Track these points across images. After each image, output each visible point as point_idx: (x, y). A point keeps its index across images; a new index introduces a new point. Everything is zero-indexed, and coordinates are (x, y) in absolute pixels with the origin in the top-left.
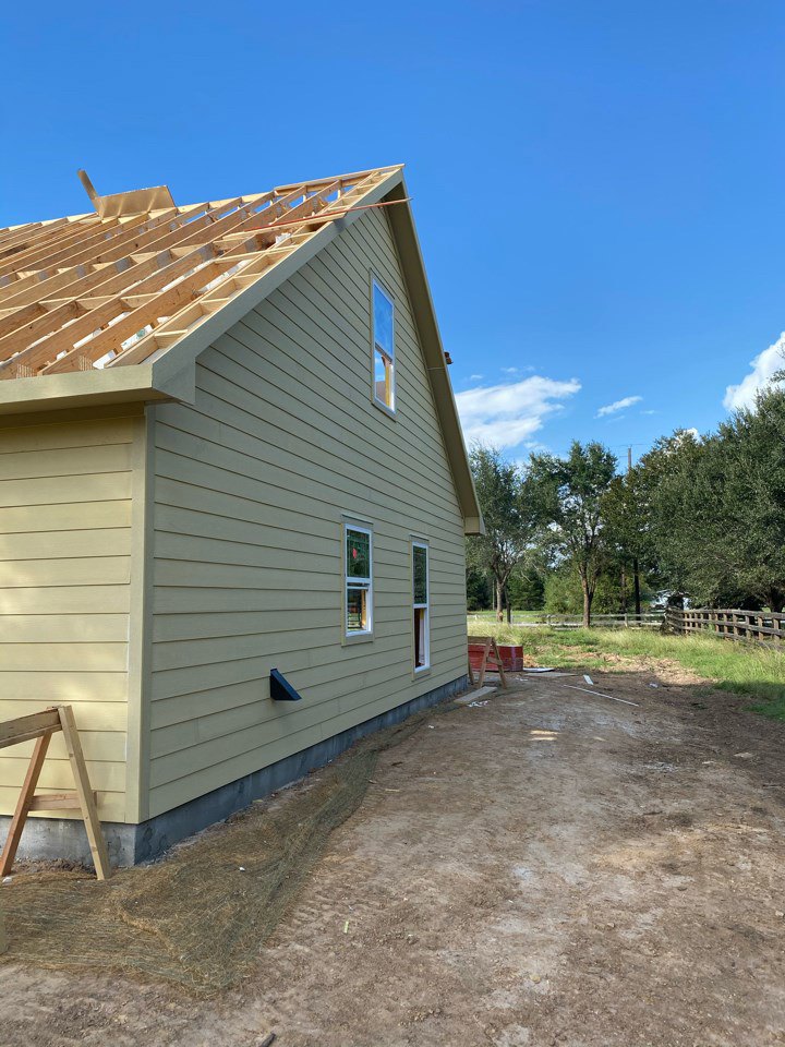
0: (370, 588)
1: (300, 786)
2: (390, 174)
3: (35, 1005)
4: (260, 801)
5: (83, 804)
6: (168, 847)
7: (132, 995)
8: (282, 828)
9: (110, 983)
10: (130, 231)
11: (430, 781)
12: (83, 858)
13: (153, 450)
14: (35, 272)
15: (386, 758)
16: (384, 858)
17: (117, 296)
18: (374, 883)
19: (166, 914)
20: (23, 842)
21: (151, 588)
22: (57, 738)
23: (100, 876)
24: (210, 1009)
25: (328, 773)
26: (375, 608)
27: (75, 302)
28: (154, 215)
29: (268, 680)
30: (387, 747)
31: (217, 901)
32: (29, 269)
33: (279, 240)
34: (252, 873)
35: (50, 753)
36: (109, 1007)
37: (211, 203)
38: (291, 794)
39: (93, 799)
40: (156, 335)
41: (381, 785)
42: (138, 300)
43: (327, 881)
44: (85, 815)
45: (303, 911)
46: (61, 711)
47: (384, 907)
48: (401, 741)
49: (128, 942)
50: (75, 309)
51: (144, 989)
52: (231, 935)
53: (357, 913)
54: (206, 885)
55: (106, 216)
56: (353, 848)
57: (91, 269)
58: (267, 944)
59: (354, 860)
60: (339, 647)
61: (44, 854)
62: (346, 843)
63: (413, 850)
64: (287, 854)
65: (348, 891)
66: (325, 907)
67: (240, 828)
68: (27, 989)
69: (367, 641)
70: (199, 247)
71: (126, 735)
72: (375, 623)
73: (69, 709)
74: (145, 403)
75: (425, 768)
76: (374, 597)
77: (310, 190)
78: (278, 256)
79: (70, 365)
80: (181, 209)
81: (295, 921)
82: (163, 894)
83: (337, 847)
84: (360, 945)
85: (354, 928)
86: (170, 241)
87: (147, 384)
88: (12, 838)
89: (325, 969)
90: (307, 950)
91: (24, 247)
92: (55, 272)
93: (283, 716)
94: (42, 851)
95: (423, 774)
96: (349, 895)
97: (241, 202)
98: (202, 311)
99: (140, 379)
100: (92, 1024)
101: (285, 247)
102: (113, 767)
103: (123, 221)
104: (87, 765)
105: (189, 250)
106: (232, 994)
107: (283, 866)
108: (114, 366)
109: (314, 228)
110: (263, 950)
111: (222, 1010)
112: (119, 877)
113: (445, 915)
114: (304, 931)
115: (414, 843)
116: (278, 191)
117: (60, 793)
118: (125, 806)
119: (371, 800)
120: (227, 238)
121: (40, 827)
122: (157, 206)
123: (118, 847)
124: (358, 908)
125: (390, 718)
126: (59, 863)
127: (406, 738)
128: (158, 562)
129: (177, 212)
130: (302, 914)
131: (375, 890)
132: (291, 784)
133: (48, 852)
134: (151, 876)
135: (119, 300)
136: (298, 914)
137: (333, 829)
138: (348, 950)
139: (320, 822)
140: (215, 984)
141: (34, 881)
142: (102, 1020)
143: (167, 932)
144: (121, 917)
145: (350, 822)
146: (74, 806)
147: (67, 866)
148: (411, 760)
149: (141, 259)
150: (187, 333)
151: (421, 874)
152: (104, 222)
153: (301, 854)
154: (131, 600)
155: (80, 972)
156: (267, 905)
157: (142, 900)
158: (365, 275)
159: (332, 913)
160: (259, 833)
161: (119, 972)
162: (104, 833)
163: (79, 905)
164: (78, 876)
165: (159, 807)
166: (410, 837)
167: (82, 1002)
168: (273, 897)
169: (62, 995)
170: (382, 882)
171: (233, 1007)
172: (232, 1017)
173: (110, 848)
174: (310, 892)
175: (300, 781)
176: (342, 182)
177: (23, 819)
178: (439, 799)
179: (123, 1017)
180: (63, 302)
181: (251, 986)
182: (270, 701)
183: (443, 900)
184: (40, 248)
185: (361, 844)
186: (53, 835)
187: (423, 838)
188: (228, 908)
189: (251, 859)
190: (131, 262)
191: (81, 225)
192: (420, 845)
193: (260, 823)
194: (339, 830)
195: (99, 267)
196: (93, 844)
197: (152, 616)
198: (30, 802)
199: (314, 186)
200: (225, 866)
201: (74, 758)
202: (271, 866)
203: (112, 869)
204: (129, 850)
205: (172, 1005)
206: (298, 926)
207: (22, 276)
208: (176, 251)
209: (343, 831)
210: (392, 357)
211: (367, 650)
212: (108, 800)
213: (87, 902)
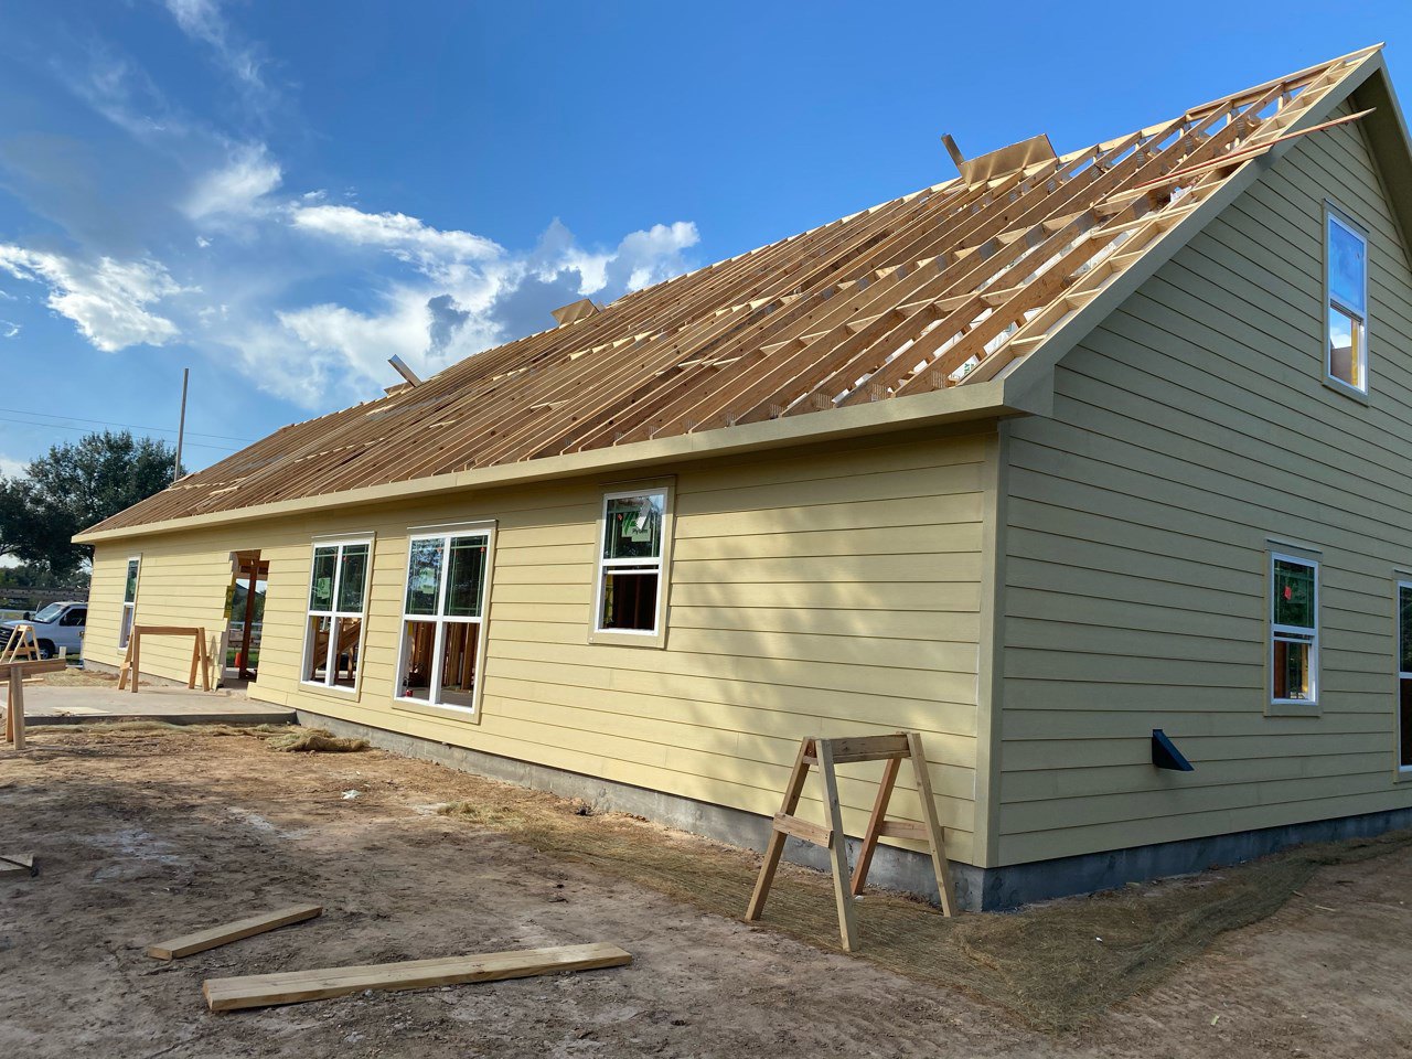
0: (1315, 642)
1: (1194, 880)
2: (1361, 61)
3: (882, 992)
4: (1137, 884)
5: (931, 838)
6: (1020, 904)
7: (968, 1008)
8: (1155, 914)
9: (948, 995)
10: (1001, 197)
11: (1390, 910)
12: (931, 895)
13: (1006, 467)
14: (894, 268)
15: (1331, 874)
16: (1288, 973)
17: (976, 293)
18: (1265, 992)
19: (1008, 956)
20: (872, 867)
21: (1002, 618)
22: (906, 764)
23: (947, 913)
24: (1043, 1039)
25: (1235, 873)
26: (1324, 671)
27: (932, 305)
28: (1031, 171)
29: (1149, 742)
30: (1338, 861)
31: (1065, 959)
32: (887, 265)
33: (1174, 199)
34: (1111, 946)
35: (900, 780)
36: (947, 1012)
37: (1101, 146)
38: (1180, 885)
39: (941, 834)
40: (1013, 343)
41: (1311, 900)
42: (999, 296)
43: (1203, 975)
44: (932, 850)
45: (1165, 993)
46: (910, 737)
47: (1271, 1016)
48: (1361, 860)
49: (969, 969)
50: (933, 313)
51: (979, 1007)
52: (1074, 988)
53: (1233, 1012)
54: (1056, 943)
55: (973, 182)
56: (1247, 954)
57: (953, 258)
58: (1115, 1006)
59: (1245, 965)
60: (1260, 716)
61: (894, 884)
62: (1240, 947)
63: (1335, 975)
64: (1158, 938)
65: (1228, 991)
66: (1194, 997)
67: (1106, 903)
68: (876, 980)
69: (1310, 714)
70: (1077, 215)
71: (974, 772)
72: (1322, 691)
73: (917, 737)
74: (998, 418)
75: (1388, 894)
76: (1320, 656)
77: (1237, 104)
78: (1171, 220)
79: (923, 385)
80: (1063, 159)
81: (1153, 999)
82: (1008, 941)
83: (1226, 948)
84: (1228, 1040)
85: (1224, 1024)
86: (1044, 210)
87: (1000, 402)
88: (863, 858)
89: (1179, 1047)
90: (1160, 1025)
91: (884, 235)
92: (914, 265)
93: (1170, 789)
94: (892, 880)
95: (1385, 901)
96: (1227, 995)
97: (1140, 138)
98: (1068, 307)
99: (991, 396)
100: (929, 1017)
101: (1180, 210)
102: (961, 804)
103: (994, 184)
104: (935, 798)
105: (1066, 221)
106: (1067, 1034)
107: (1147, 949)
108: (964, 384)
109: (1226, 171)
110: (1109, 1012)
111: (1056, 1044)
112: (965, 917)
113: (1356, 1044)
114: (1160, 1010)
115: (1338, 968)
116: (1192, 115)
117: (909, 822)
118: (973, 847)
119: (1290, 912)
120: (1111, 201)
121: (890, 855)
122: (1035, 160)
123: (965, 890)
124: (1237, 1008)
125: (1351, 827)
126: (907, 893)
127: (1374, 857)
128: (1010, 590)
129: (1058, 164)
130: (1162, 995)
131: (1263, 998)
132: (1182, 876)
133: (897, 882)
134: (995, 924)
135: (978, 299)
136: (1157, 994)
137: (1226, 930)
138: (1211, 1039)
139: (1208, 918)
140: (1051, 1021)
141: (883, 904)
142: (939, 1018)
143: (1009, 971)
144: (964, 948)
145: (1251, 929)
146: (922, 837)
147: (914, 899)
148: (1369, 883)
149: (1009, 238)
150: (1046, 338)
151: (1338, 1000)
152: (971, 189)
153: (1175, 942)
154: (981, 628)
155: (925, 980)
156: (1122, 976)
157: (986, 940)
158: (1315, 211)
159: (1200, 1003)
160: (1128, 913)
161: (959, 989)
162: (951, 873)
163: (925, 932)
164: (925, 908)
165: (1009, 857)
166: (1336, 961)
167: (922, 1001)
168: (1130, 970)
169: (905, 992)
170: (1277, 994)
171: (1067, 1045)
172: (1065, 1052)
173: (958, 890)
174: (1177, 979)
175: (1195, 875)
176: (1285, 85)
177: (873, 844)
178: (1396, 932)
179: (958, 1021)
180: (920, 306)
181: (1089, 1035)
182: (1152, 767)
183: (1357, 1031)
184: (900, 235)
185: (1261, 953)
186: (903, 866)
187: (1353, 966)
188: (1077, 966)
189: (1111, 934)
190: (997, 244)
191: (946, 196)
192: (1346, 972)
193: (1130, 903)
194: (1235, 933)
195: (962, 254)
196: (940, 879)
197: (1003, 648)
198: (880, 827)
199: (1243, 98)
200: (1080, 933)
201: (921, 788)
202: (1132, 946)
203: (960, 910)
204: (977, 895)
205: (1006, 1026)
206: (1155, 1004)
207: (882, 274)
208: (1050, 224)
209: (1240, 935)
210: (1364, 315)
211: (1311, 726)
212: (958, 838)
213: (933, 931)
